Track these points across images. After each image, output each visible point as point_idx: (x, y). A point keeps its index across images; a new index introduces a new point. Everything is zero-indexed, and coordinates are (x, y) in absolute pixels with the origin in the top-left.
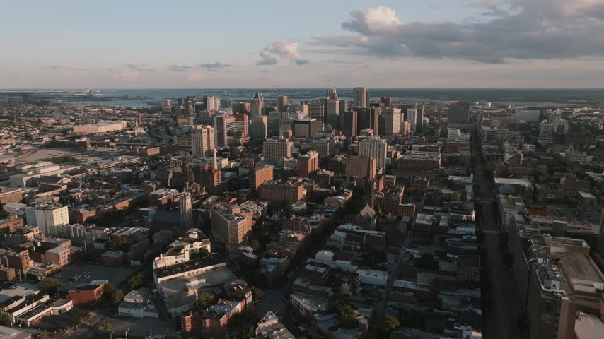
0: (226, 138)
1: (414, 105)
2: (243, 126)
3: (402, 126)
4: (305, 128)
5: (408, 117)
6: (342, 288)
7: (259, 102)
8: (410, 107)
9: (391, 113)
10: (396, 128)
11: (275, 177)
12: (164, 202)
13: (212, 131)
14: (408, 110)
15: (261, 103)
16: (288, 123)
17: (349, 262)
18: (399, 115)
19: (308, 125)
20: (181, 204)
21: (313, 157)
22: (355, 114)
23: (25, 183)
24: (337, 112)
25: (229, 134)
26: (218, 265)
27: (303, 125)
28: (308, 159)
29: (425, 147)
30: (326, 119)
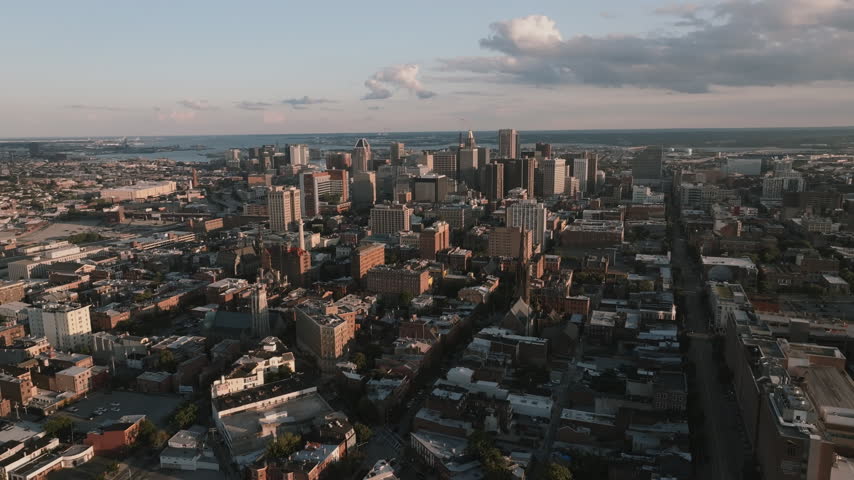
0: (318, 203)
1: (584, 153)
2: (341, 187)
3: (568, 184)
4: (429, 189)
5: (575, 170)
6: (486, 423)
7: (363, 153)
8: (578, 156)
9: (552, 165)
10: (559, 187)
11: (388, 260)
12: (229, 298)
13: (297, 194)
14: (576, 160)
15: (367, 154)
16: (405, 182)
17: (496, 384)
18: (563, 168)
19: (433, 185)
20: (251, 301)
21: (441, 230)
22: (501, 168)
23: (29, 273)
24: (475, 164)
25: (322, 199)
26: (305, 391)
27: (427, 184)
28: (434, 233)
29: (602, 213)
30: (458, 176)
